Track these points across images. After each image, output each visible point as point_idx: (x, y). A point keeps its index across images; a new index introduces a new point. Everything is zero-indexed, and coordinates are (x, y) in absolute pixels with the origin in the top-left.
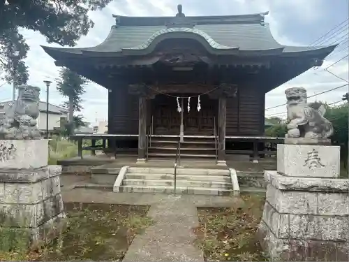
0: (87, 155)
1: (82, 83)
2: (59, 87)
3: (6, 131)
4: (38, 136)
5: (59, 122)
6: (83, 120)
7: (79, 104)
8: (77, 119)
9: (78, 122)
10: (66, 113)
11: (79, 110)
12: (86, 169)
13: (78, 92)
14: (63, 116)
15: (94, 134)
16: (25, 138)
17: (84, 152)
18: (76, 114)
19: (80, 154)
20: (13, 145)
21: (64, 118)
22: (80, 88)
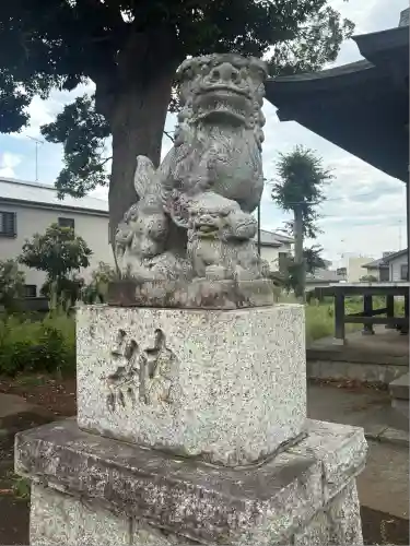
0: (355, 334)
1: (317, 182)
2: (275, 194)
3: (140, 270)
4: (263, 291)
5: (277, 262)
6: (323, 256)
7: (314, 222)
8: (310, 254)
9: (312, 260)
10: (287, 244)
11: (313, 236)
12: (358, 373)
13: (310, 200)
14: (284, 250)
15: (343, 283)
16: (209, 303)
17: (349, 326)
18: (308, 243)
19: (340, 332)
20: (160, 335)
21: (285, 254)
22: (314, 193)
